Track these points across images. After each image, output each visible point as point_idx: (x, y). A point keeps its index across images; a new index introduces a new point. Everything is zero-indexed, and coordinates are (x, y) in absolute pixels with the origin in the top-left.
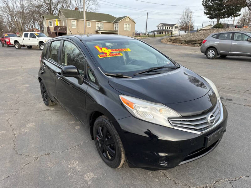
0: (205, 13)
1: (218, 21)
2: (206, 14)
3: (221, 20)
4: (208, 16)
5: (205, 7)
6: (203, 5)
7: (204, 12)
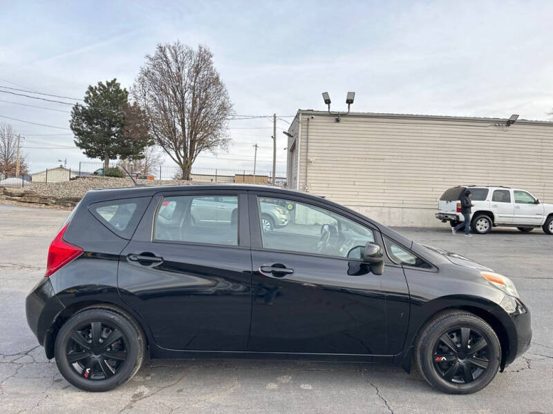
0: (78, 145)
1: (107, 163)
2: (81, 146)
3: (111, 161)
4: (84, 150)
5: (76, 133)
6: (71, 127)
7: (76, 142)
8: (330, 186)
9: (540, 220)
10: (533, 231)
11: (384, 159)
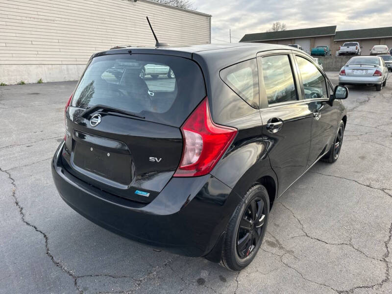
8: (7, 45)
9: (166, 70)
10: (159, 77)
11: (54, 20)
